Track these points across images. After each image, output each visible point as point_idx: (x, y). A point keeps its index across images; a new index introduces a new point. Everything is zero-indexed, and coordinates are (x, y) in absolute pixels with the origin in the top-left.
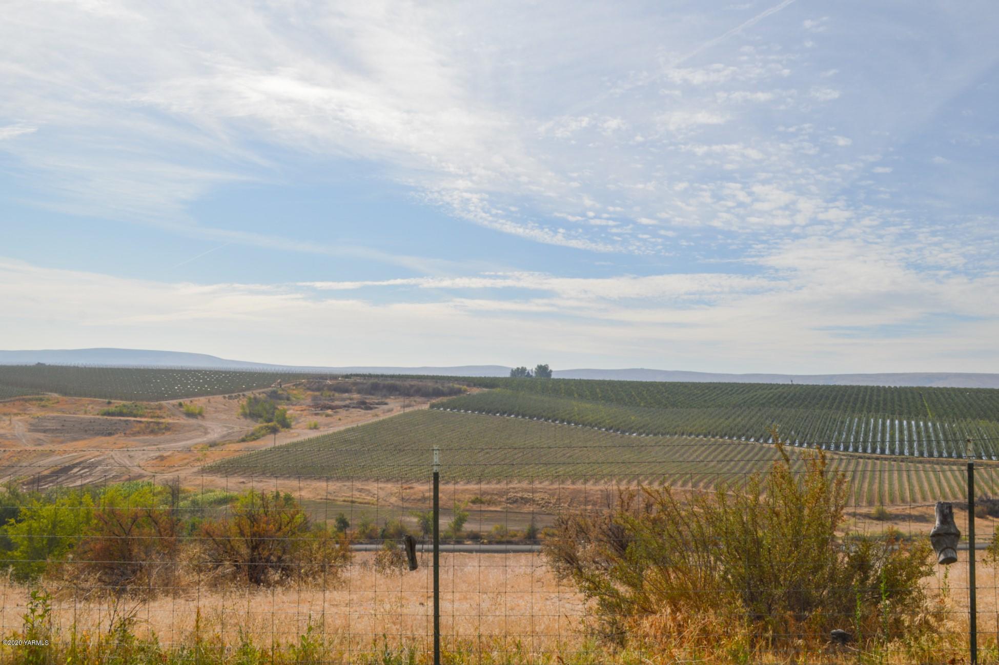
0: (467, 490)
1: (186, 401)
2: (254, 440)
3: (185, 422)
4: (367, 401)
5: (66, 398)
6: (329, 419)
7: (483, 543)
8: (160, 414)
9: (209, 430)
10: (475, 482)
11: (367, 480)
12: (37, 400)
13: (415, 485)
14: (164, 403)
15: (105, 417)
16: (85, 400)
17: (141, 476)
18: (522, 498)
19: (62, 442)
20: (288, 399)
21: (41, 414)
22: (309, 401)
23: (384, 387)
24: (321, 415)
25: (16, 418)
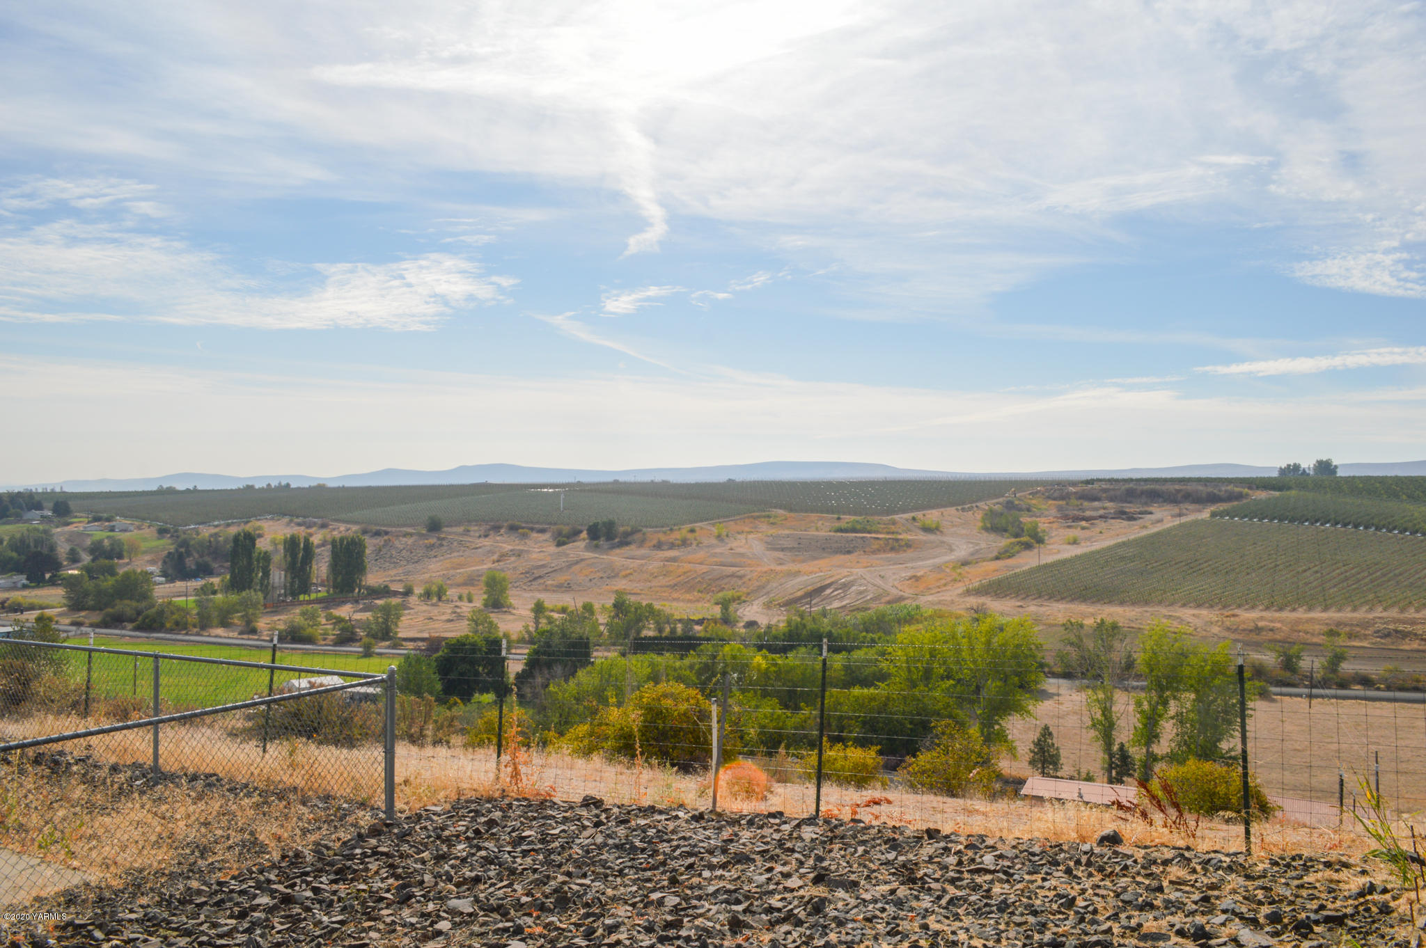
0: (1313, 619)
1: (919, 515)
2: (1009, 557)
3: (925, 538)
4: (1127, 510)
5: (792, 514)
6: (1087, 533)
7: (1378, 689)
8: (896, 530)
9: (954, 547)
10: (1319, 609)
11: (1172, 604)
12: (765, 517)
13: (1236, 611)
14: (896, 517)
15: (839, 534)
16: (814, 516)
17: (901, 599)
18: (1396, 631)
19: (803, 561)
20: (1029, 510)
21: (773, 531)
22: (1054, 512)
23: (1142, 493)
24: (1076, 528)
25: (751, 536)
